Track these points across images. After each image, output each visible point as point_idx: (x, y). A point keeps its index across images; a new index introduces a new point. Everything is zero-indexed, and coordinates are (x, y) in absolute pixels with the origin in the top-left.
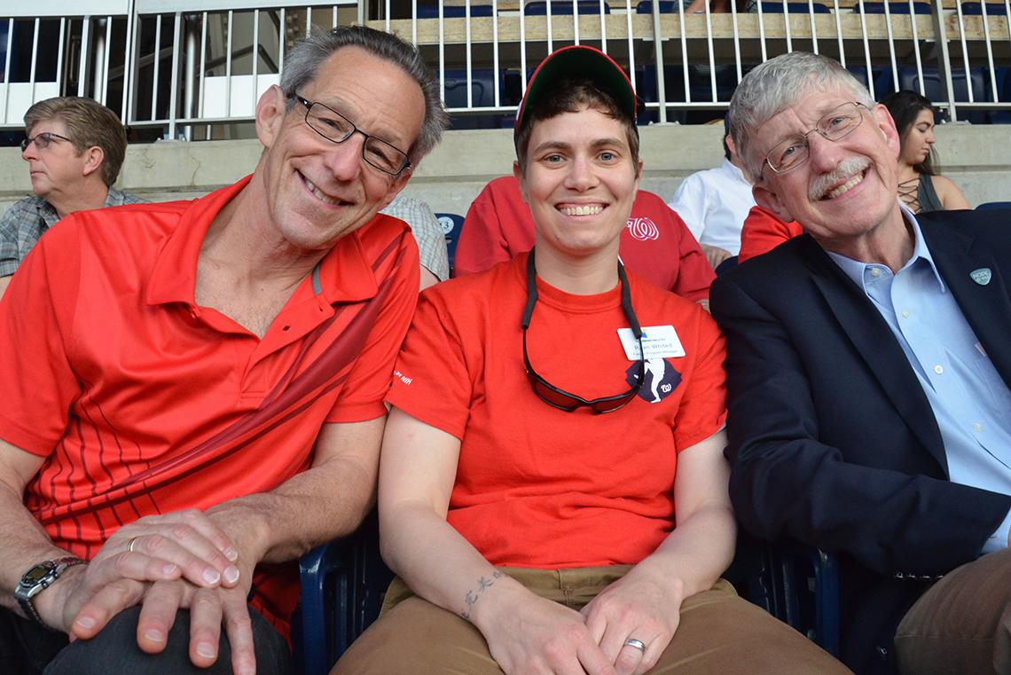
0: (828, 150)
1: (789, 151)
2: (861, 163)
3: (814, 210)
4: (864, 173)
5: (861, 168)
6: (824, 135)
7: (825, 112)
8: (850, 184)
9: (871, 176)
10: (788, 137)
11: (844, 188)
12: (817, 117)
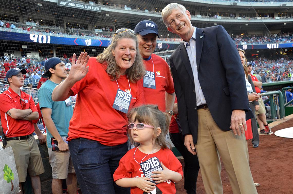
0: (178, 21)
1: (172, 22)
2: (183, 23)
3: (178, 31)
4: (185, 24)
5: (184, 24)
6: (177, 19)
7: (177, 15)
8: (182, 26)
9: (186, 24)
10: (171, 20)
11: (181, 27)
12: (176, 16)
